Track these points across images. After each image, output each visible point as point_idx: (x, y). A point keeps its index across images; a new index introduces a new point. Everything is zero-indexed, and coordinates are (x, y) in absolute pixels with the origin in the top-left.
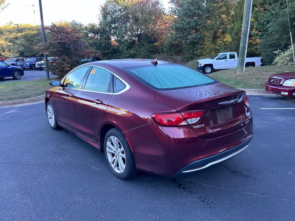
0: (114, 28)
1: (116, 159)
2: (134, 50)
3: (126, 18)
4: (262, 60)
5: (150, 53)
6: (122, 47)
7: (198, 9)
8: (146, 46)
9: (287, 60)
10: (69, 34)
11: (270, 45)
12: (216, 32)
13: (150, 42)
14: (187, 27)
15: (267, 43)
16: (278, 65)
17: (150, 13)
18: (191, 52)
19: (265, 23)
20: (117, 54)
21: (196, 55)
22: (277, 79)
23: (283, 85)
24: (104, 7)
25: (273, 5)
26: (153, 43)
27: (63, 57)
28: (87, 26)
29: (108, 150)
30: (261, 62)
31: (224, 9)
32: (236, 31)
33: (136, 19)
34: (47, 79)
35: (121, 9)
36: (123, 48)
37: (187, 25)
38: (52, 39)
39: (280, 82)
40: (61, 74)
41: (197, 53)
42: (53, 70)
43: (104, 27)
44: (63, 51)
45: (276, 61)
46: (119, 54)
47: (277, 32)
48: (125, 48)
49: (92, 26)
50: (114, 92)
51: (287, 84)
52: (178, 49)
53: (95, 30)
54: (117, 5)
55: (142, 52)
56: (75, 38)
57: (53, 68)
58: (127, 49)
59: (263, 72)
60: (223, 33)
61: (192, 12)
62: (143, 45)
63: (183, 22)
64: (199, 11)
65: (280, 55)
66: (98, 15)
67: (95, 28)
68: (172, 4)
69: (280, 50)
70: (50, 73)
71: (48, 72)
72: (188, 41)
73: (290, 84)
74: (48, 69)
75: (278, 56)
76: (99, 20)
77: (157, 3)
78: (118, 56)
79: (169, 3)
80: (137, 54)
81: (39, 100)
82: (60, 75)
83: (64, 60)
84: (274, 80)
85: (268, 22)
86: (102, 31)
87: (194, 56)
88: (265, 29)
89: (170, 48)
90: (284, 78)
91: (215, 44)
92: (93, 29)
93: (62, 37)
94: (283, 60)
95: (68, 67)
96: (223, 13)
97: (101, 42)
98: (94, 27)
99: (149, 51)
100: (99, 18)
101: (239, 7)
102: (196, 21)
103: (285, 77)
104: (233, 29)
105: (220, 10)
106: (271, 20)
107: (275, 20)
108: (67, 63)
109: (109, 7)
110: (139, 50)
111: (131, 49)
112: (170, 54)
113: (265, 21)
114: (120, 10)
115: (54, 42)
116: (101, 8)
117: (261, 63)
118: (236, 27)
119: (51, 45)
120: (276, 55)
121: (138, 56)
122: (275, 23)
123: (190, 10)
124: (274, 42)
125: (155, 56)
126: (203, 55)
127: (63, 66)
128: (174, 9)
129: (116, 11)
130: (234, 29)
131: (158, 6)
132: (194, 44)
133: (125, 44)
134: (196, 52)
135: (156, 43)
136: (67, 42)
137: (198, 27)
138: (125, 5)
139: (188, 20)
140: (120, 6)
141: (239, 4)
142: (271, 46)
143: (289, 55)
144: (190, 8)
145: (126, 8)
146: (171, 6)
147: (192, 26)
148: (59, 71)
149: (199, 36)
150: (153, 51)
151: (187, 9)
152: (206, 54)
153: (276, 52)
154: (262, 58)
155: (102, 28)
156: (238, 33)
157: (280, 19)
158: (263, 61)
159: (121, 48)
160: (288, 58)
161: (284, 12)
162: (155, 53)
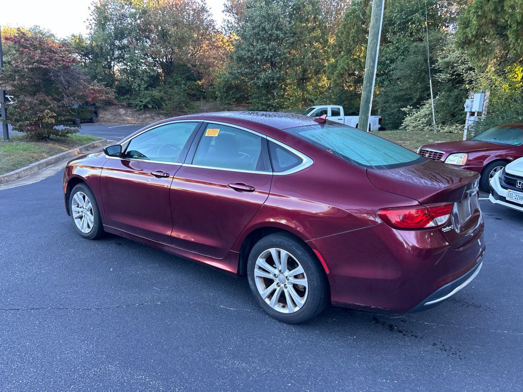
0: (120, 48)
1: (278, 289)
2: (160, 91)
3: (144, 31)
4: (380, 120)
5: (190, 98)
6: (136, 84)
7: (278, 28)
8: (183, 86)
9: (422, 123)
10: (55, 53)
11: (396, 97)
12: (305, 71)
13: (188, 79)
14: (259, 57)
15: (391, 95)
16: (409, 129)
17: (192, 27)
18: (264, 102)
19: (388, 62)
20: (126, 97)
21: (273, 106)
22: (435, 152)
23: (446, 162)
24: (99, 5)
25: (398, 34)
26: (196, 81)
27: (41, 96)
28: (66, 38)
29: (257, 272)
30: (379, 124)
31: (318, 32)
32: (340, 71)
33: (164, 35)
34: (4, 139)
35: (136, 14)
36: (139, 85)
37: (258, 54)
38: (20, 61)
39: (441, 158)
40: (35, 130)
41: (274, 103)
42: (18, 122)
43: (102, 44)
44: (40, 85)
45: (407, 122)
46: (131, 96)
47: (406, 77)
48: (143, 87)
49: (77, 40)
50: (273, 171)
51: (452, 161)
52: (240, 94)
53: (83, 47)
54: (126, 4)
55: (176, 95)
56: (69, 62)
57: (18, 118)
58: (146, 89)
59: (398, 140)
60: (317, 72)
61: (267, 32)
62: (177, 83)
63: (252, 49)
64: (278, 32)
65: (410, 114)
66: (88, 20)
67: (84, 44)
68: (228, 14)
69: (412, 107)
70: (10, 127)
71: (7, 126)
72: (260, 83)
73: (456, 160)
74: (6, 119)
75: (408, 115)
76: (89, 30)
77: (203, 10)
78: (129, 99)
79: (223, 12)
80: (166, 98)
81: (7, 181)
82: (33, 133)
83: (42, 102)
84: (430, 154)
85: (392, 61)
86: (97, 50)
87: (268, 108)
88: (387, 71)
89: (227, 92)
90: (447, 152)
91: (304, 89)
92: (80, 47)
93: (42, 59)
94: (416, 123)
95: (50, 117)
96: (317, 39)
97: (96, 71)
98: (82, 43)
99: (189, 94)
100: (90, 26)
101: (344, 32)
102: (273, 49)
103: (449, 150)
104: (334, 67)
105: (313, 34)
106: (397, 58)
107: (403, 59)
108: (51, 109)
109: (109, 6)
110: (170, 90)
111: (155, 88)
112: (226, 102)
113: (387, 60)
114: (133, 16)
115: (25, 66)
116: (93, 8)
117: (379, 126)
118: (340, 65)
119: (15, 72)
120: (405, 114)
121: (167, 103)
122: (405, 64)
123: (264, 29)
124: (403, 93)
125: (198, 104)
126: (283, 108)
127: (40, 115)
128: (232, 23)
129: (124, 16)
130: (336, 67)
131: (203, 15)
132: (268, 87)
133: (142, 79)
134: (272, 101)
135: (200, 80)
136: (52, 69)
137: (278, 59)
138: (143, 7)
139: (259, 45)
140: (133, 8)
141: (345, 27)
142: (397, 99)
143: (426, 115)
144: (263, 25)
145: (145, 12)
146: (227, 18)
147: (267, 56)
148: (31, 125)
149: (278, 75)
150: (194, 95)
151: (259, 27)
152: (289, 107)
153: (404, 109)
154: (380, 117)
155: (97, 46)
156: (343, 74)
157: (412, 58)
158: (383, 122)
159: (135, 86)
160: (424, 119)
161: (416, 47)
162: (198, 99)
